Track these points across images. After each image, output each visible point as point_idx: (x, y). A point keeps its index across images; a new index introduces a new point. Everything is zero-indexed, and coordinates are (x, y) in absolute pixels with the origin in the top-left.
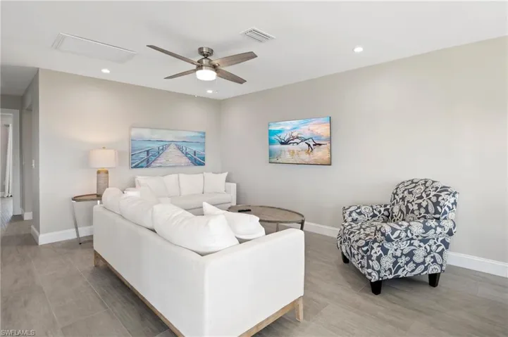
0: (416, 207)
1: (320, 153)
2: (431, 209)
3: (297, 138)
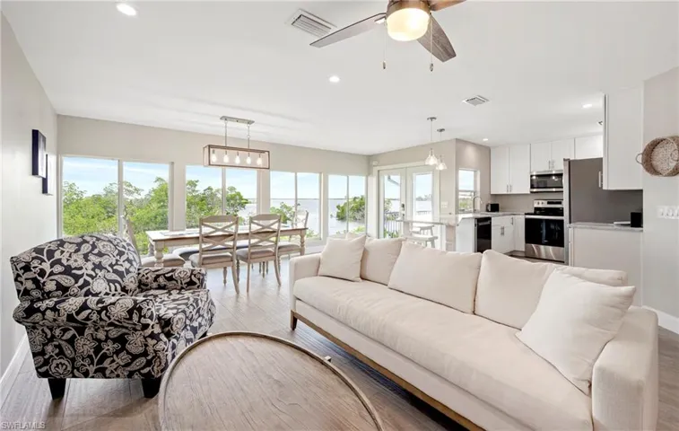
0: (127, 265)
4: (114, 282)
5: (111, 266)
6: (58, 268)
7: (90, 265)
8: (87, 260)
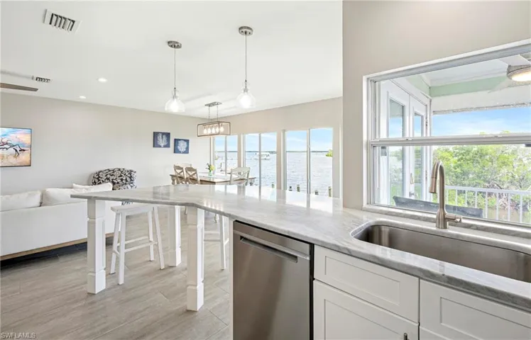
1: (24, 157)
2: (128, 179)
3: (7, 144)
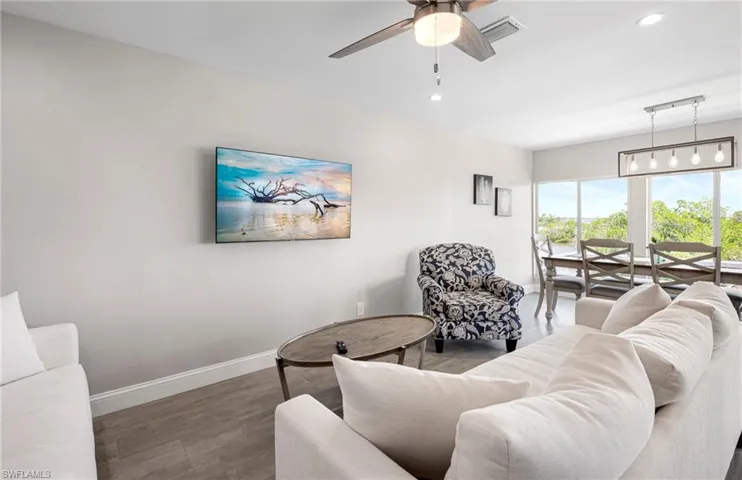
0: (475, 268)
3: (295, 191)
4: (460, 277)
5: (462, 266)
6: (430, 260)
7: (447, 262)
8: (447, 258)
